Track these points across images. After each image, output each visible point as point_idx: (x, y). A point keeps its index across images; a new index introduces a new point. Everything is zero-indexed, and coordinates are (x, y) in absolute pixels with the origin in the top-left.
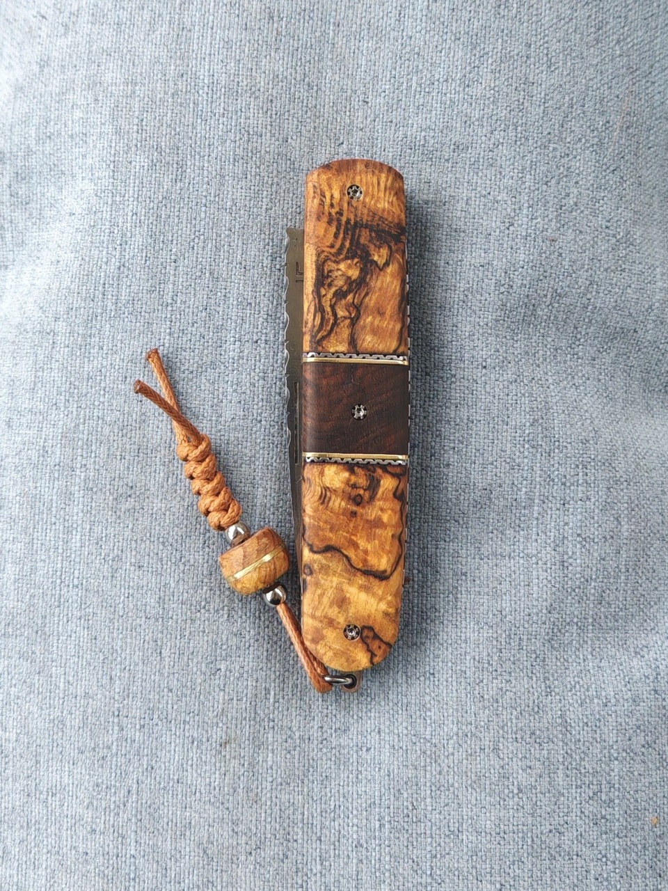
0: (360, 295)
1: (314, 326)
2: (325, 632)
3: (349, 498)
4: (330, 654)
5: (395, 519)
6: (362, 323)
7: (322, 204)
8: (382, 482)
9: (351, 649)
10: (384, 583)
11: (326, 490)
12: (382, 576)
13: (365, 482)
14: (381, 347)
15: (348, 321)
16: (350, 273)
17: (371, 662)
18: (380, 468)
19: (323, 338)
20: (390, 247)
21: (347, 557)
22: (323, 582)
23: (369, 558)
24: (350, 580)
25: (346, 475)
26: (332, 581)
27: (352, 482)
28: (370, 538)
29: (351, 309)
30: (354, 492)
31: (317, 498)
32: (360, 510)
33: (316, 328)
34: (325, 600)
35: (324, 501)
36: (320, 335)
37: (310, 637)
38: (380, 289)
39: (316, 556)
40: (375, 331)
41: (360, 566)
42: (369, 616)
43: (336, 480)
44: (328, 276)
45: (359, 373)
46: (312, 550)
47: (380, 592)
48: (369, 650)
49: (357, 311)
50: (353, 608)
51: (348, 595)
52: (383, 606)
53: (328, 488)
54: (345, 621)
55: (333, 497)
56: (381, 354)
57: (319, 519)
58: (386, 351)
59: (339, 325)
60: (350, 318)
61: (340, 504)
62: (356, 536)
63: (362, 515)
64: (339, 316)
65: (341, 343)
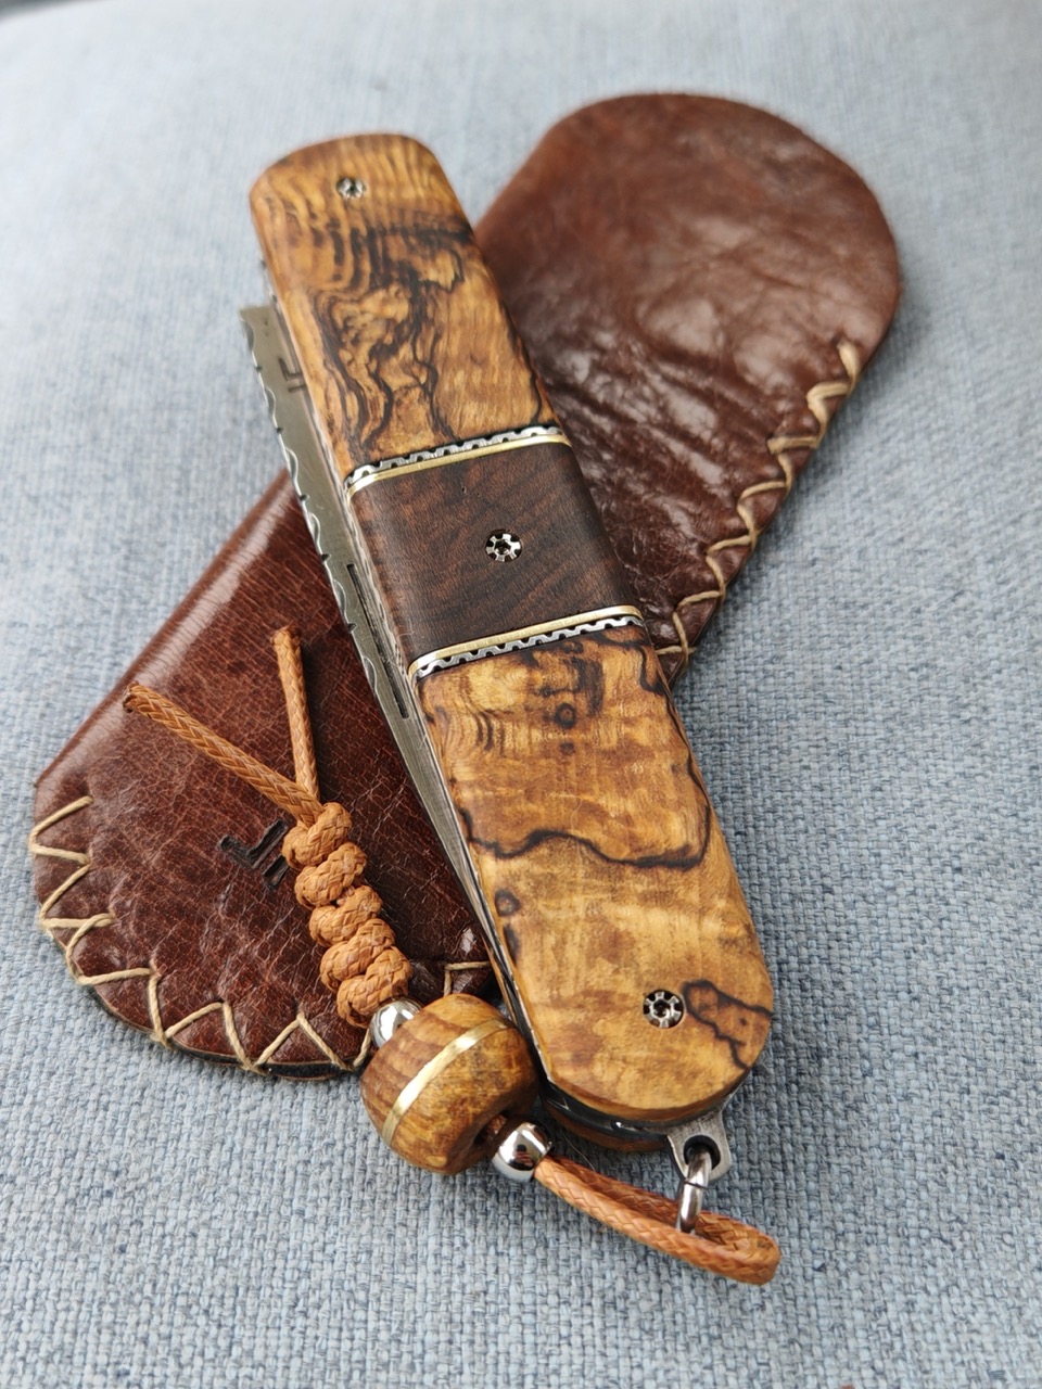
0: (424, 342)
1: (348, 419)
2: (598, 1028)
3: (546, 718)
4: (631, 1075)
5: (665, 732)
6: (446, 388)
7: (292, 218)
8: (605, 666)
9: (677, 1046)
10: (695, 873)
11: (486, 718)
12: (683, 861)
13: (568, 677)
14: (504, 419)
15: (416, 393)
16: (390, 311)
17: (737, 1062)
18: (590, 639)
19: (376, 434)
20: (454, 253)
21: (586, 843)
22: (551, 915)
23: (639, 830)
24: (613, 890)
25: (521, 674)
26: (572, 907)
27: (539, 685)
28: (626, 785)
29: (415, 369)
30: (552, 704)
31: (471, 739)
32: (576, 736)
33: (355, 422)
34: (572, 953)
35: (490, 741)
36: (366, 431)
37: (566, 1056)
38: (462, 323)
39: (516, 865)
40: (480, 395)
41: (625, 853)
42: (690, 958)
43: (502, 689)
44: (346, 328)
45: (475, 475)
46: (500, 855)
47: (694, 897)
48: (720, 1036)
49: (430, 370)
50: (644, 951)
51: (622, 926)
52: (713, 926)
53: (490, 711)
54: (638, 985)
55: (509, 727)
56: (507, 430)
57: (493, 783)
58: (516, 424)
59: (399, 403)
60: (419, 385)
61: (530, 737)
62: (591, 791)
63: (587, 745)
64: (394, 389)
65: (416, 433)
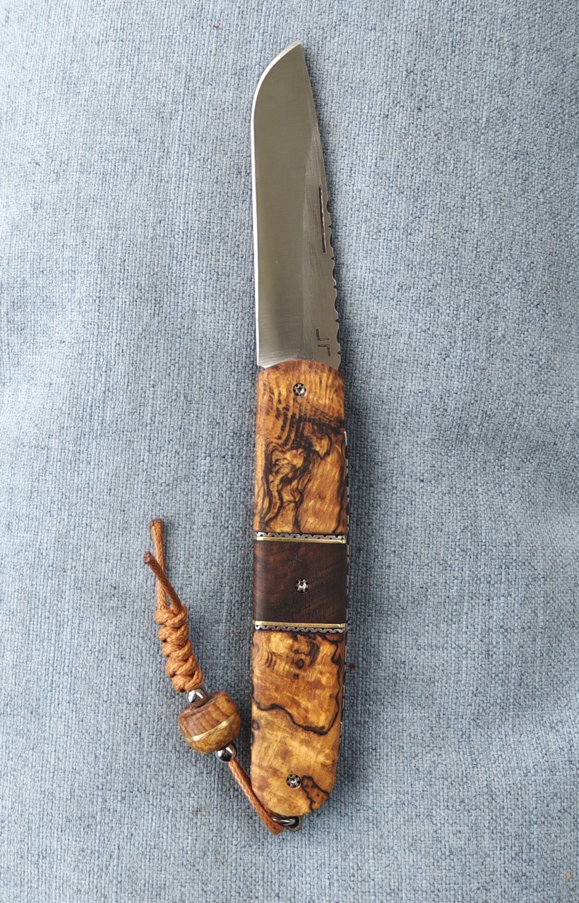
0: (303, 481)
1: (263, 509)
2: (270, 780)
3: (293, 662)
4: (275, 800)
5: (333, 681)
6: (305, 507)
7: (271, 400)
8: (321, 648)
9: (293, 796)
10: (322, 737)
11: (272, 655)
12: (321, 732)
13: (306, 648)
14: (321, 528)
15: (292, 505)
16: (295, 462)
17: (311, 808)
18: (320, 636)
19: (271, 519)
20: (330, 439)
21: (290, 714)
22: (268, 736)
23: (309, 716)
24: (292, 734)
25: (290, 641)
26: (276, 736)
27: (295, 648)
28: (311, 697)
29: (296, 494)
30: (297, 657)
31: (264, 661)
32: (302, 673)
33: (265, 511)
34: (271, 752)
35: (270, 664)
36: (268, 517)
37: (257, 785)
38: (321, 475)
39: (264, 714)
40: (316, 514)
41: (302, 723)
42: (309, 767)
43: (281, 645)
44: (276, 465)
45: (302, 551)
46: (259, 708)
47: (319, 746)
48: (308, 798)
49: (301, 495)
50: (295, 760)
51: (291, 748)
52: (321, 758)
53: (274, 653)
54: (288, 771)
55: (278, 661)
56: (321, 534)
57: (265, 680)
58: (326, 532)
59: (284, 508)
60: (295, 502)
61: (284, 667)
62: (298, 696)
63: (303, 677)
64: (285, 500)
65: (286, 525)
